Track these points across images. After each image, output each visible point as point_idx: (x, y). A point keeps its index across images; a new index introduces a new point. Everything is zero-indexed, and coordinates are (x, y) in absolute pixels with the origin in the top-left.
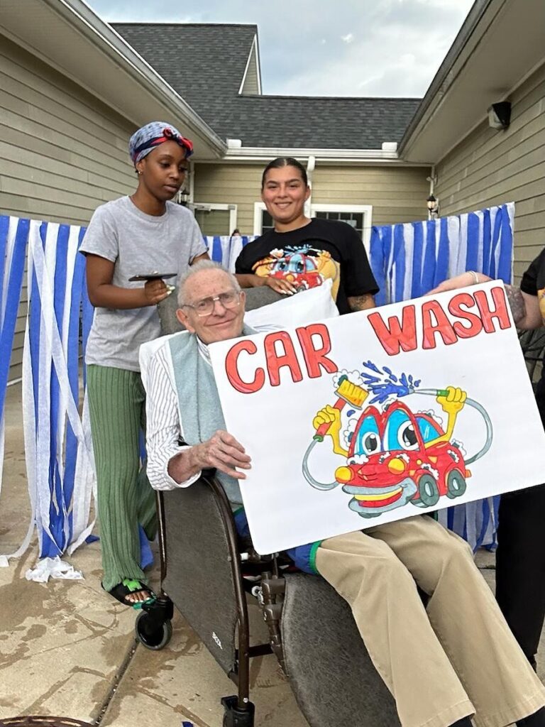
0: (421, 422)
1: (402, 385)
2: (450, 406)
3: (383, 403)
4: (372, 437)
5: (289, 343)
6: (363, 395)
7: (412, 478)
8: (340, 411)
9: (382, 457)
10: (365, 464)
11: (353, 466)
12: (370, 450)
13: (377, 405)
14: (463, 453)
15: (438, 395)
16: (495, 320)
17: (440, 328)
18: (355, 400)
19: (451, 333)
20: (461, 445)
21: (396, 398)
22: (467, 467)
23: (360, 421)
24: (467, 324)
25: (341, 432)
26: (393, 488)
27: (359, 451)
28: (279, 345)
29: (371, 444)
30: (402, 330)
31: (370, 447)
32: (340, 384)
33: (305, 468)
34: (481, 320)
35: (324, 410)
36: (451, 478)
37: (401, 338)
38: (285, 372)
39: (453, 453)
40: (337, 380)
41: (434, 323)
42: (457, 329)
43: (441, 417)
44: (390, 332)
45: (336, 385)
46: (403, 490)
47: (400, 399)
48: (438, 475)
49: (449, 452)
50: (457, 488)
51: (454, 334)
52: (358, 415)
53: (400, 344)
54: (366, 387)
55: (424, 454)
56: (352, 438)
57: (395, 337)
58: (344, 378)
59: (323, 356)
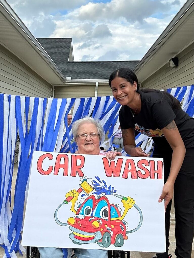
0: (113, 208)
1: (108, 190)
2: (127, 205)
3: (98, 196)
4: (89, 208)
5: (67, 160)
6: (91, 189)
7: (101, 232)
8: (79, 194)
9: (91, 218)
10: (82, 219)
11: (77, 219)
12: (86, 214)
13: (95, 195)
14: (127, 228)
15: (122, 199)
16: (156, 174)
17: (131, 171)
18: (87, 191)
19: (136, 175)
20: (127, 224)
21: (104, 195)
22: (127, 235)
23: (86, 200)
24: (143, 172)
25: (77, 202)
26: (91, 234)
27: (81, 213)
28: (63, 159)
29: (88, 211)
30: (115, 167)
31: (87, 212)
32: (82, 182)
33: (56, 213)
34: (150, 173)
35: (72, 191)
36: (118, 237)
37: (114, 171)
38: (61, 171)
39: (122, 226)
40: (82, 180)
41: (130, 168)
42: (139, 174)
43: (121, 209)
44: (110, 167)
45: (81, 182)
46: (95, 236)
47: (106, 196)
48: (113, 234)
49: (121, 225)
50: (120, 243)
51: (137, 175)
52: (86, 197)
53: (113, 173)
54: (93, 186)
55: (110, 223)
56: (80, 206)
57: (112, 169)
58: (85, 180)
59: (79, 169)
